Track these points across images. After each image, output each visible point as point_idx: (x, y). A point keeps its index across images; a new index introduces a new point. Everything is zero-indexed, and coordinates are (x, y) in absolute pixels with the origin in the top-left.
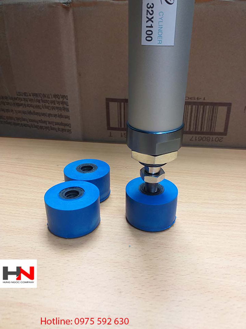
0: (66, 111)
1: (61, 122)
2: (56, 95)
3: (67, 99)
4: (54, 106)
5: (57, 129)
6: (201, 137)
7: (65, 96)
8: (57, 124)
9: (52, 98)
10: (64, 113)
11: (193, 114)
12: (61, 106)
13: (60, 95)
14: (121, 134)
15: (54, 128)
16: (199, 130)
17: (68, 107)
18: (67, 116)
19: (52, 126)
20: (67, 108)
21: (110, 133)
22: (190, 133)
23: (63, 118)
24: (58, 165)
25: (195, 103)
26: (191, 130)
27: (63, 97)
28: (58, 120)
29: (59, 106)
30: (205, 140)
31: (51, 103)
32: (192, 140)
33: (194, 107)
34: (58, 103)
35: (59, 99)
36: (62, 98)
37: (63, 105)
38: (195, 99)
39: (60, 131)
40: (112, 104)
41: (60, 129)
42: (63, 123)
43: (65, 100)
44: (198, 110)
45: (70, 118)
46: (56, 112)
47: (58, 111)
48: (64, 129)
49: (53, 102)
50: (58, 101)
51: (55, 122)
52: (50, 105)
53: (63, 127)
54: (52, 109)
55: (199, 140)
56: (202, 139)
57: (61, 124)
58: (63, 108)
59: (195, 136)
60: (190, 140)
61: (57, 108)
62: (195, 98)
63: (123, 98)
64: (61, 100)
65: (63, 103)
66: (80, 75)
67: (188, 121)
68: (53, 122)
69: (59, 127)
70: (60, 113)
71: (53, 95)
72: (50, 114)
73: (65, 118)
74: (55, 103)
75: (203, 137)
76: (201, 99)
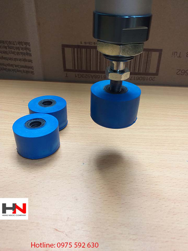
0: (29, 56)
1: (25, 65)
2: (20, 42)
3: (30, 46)
4: (19, 51)
5: (22, 71)
6: (138, 77)
7: (27, 43)
8: (22, 67)
9: (17, 45)
10: (27, 57)
12: (25, 51)
13: (24, 42)
14: (75, 74)
15: (20, 70)
16: (137, 72)
18: (30, 60)
19: (19, 69)
20: (30, 53)
21: (66, 74)
23: (27, 61)
24: (24, 101)
27: (26, 43)
28: (23, 63)
29: (23, 52)
30: (141, 80)
31: (16, 49)
32: (132, 80)
34: (22, 49)
35: (23, 45)
36: (25, 45)
37: (26, 51)
39: (25, 73)
40: (66, 49)
41: (24, 71)
42: (27, 66)
43: (28, 46)
45: (33, 61)
46: (20, 57)
47: (22, 56)
48: (28, 71)
49: (18, 48)
50: (22, 47)
51: (20, 65)
52: (16, 51)
53: (27, 69)
54: (17, 54)
55: (137, 80)
57: (26, 67)
58: (26, 53)
61: (22, 53)
63: (76, 44)
64: (24, 46)
65: (26, 49)
66: (39, 24)
68: (19, 65)
69: (24, 70)
70: (24, 57)
71: (18, 42)
72: (16, 59)
73: (29, 62)
74: (19, 49)
75: (140, 77)
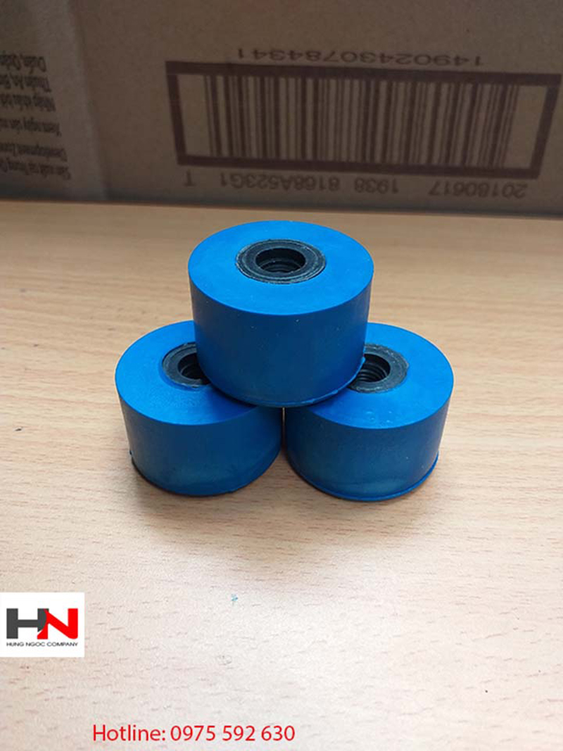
0: (45, 109)
1: (34, 145)
2: (8, 56)
3: (44, 70)
4: (8, 91)
5: (27, 166)
6: (462, 184)
7: (34, 58)
8: (25, 150)
10: (39, 115)
11: (442, 110)
12: (28, 91)
13: (21, 56)
14: (222, 175)
15: (18, 163)
16: (457, 163)
17: (48, 95)
18: (51, 124)
19: (13, 158)
20: (47, 99)
21: (189, 174)
22: (429, 170)
23: (40, 130)
25: (447, 76)
26: (435, 161)
27: (31, 61)
28: (25, 137)
29: (22, 93)
30: (473, 193)
32: (437, 194)
33: (445, 87)
34: (18, 81)
35: (19, 69)
36: (27, 66)
37: (34, 89)
38: (448, 62)
39: (37, 172)
40: (185, 81)
41: (34, 165)
42: (42, 148)
43: (38, 72)
44: (455, 100)
45: (61, 129)
46: (15, 112)
47: (22, 109)
48: (47, 166)
50: (17, 77)
51: (18, 146)
53: (45, 158)
54: (4, 103)
55: (455, 194)
56: (465, 189)
57: (38, 150)
58: (35, 98)
59: (443, 180)
60: (432, 193)
61: (18, 99)
62: (447, 57)
63: (221, 59)
64: (25, 71)
65: (32, 81)
67: (427, 132)
68: (13, 145)
69: (34, 162)
70: (27, 113)
72: (1, 120)
73: (47, 131)
74: (8, 82)
75: (469, 185)
76: (466, 60)
